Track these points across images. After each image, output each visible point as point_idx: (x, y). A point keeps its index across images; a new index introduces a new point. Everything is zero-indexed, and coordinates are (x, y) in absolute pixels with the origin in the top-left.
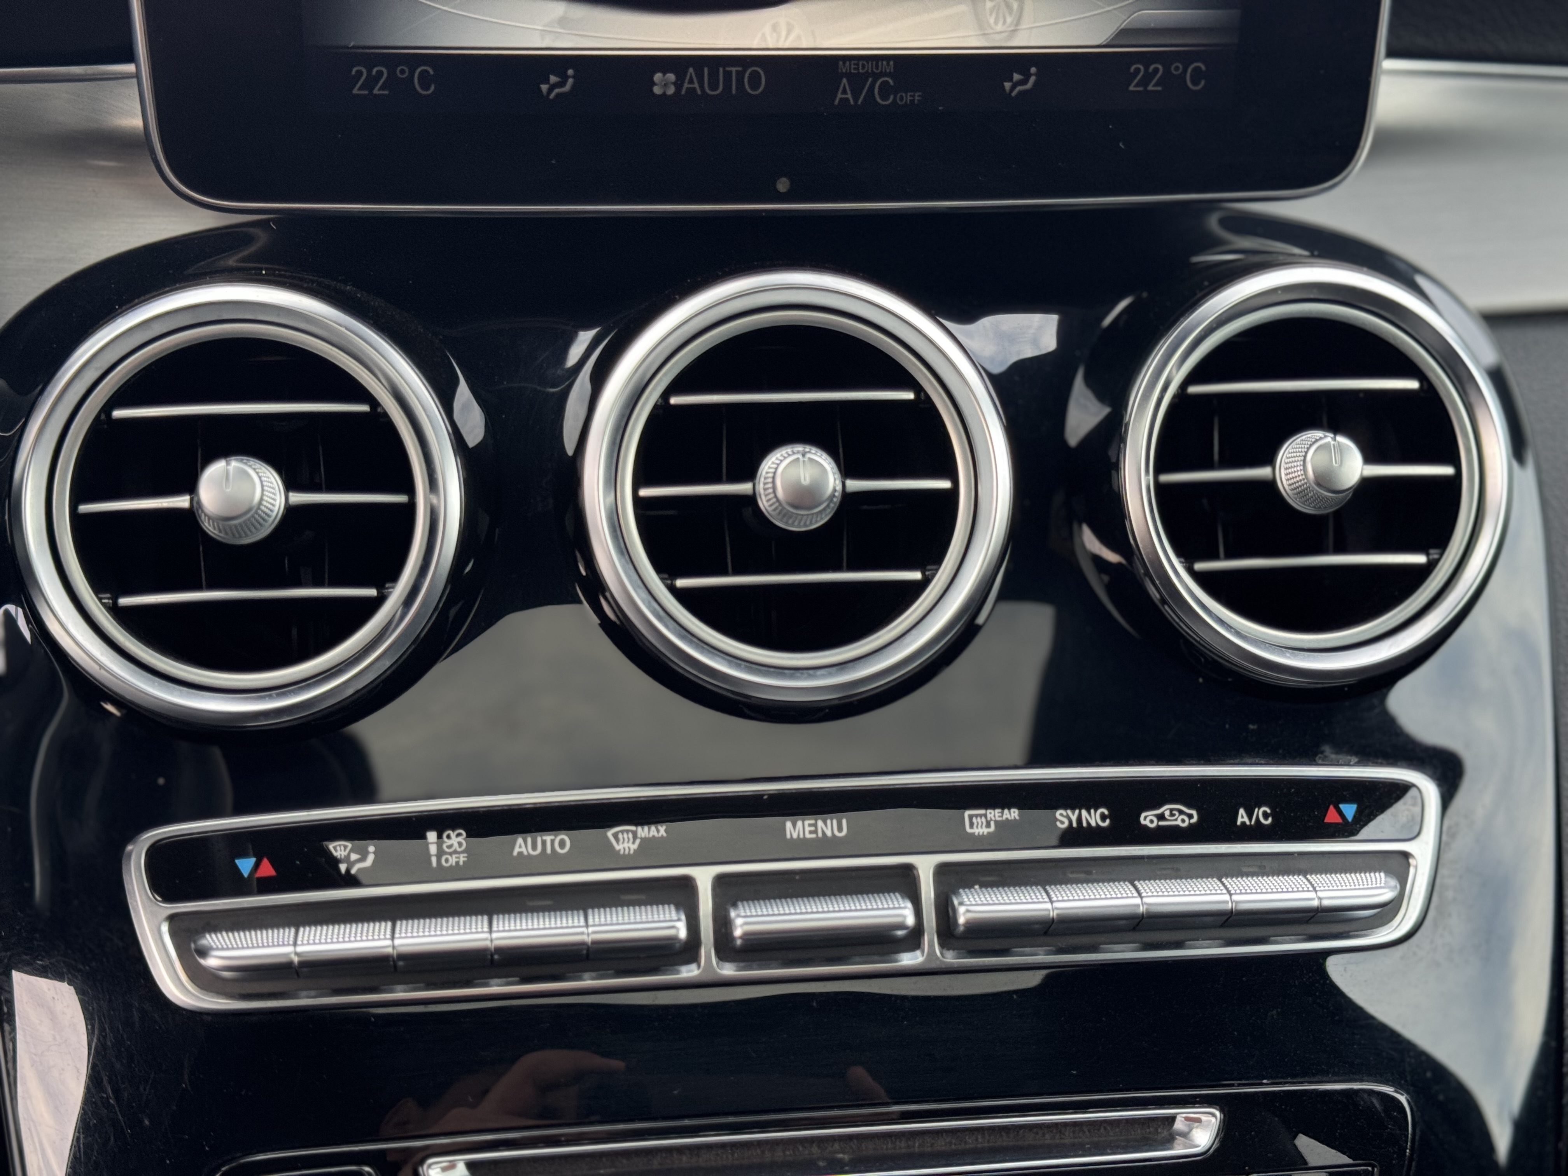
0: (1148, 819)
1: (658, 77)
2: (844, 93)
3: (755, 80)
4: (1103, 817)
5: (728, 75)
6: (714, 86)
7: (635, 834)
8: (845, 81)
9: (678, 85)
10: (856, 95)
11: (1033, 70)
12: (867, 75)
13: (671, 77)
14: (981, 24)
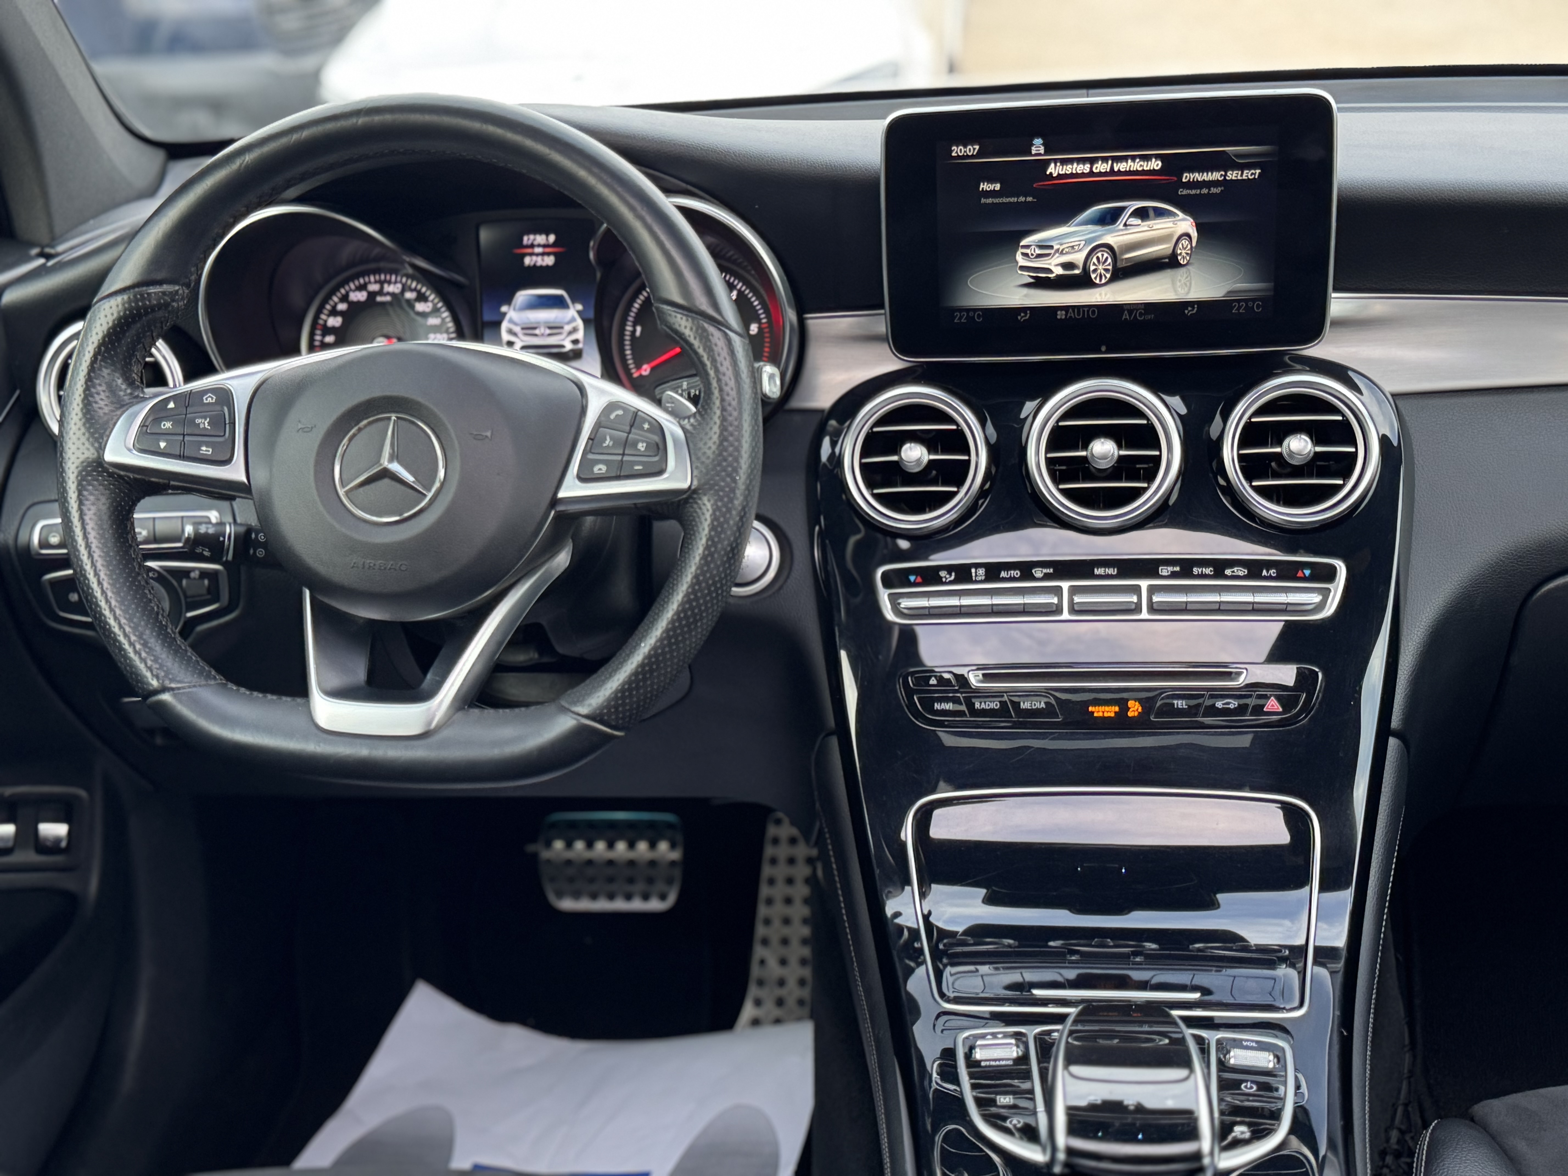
0: (1228, 572)
1: (1059, 313)
2: (1126, 316)
3: (1093, 312)
4: (1211, 571)
5: (1084, 311)
6: (1079, 315)
7: (1042, 571)
8: (1126, 312)
9: (1066, 315)
10: (1130, 316)
11: (1196, 306)
12: (1134, 309)
13: (1064, 312)
14: (1176, 291)
